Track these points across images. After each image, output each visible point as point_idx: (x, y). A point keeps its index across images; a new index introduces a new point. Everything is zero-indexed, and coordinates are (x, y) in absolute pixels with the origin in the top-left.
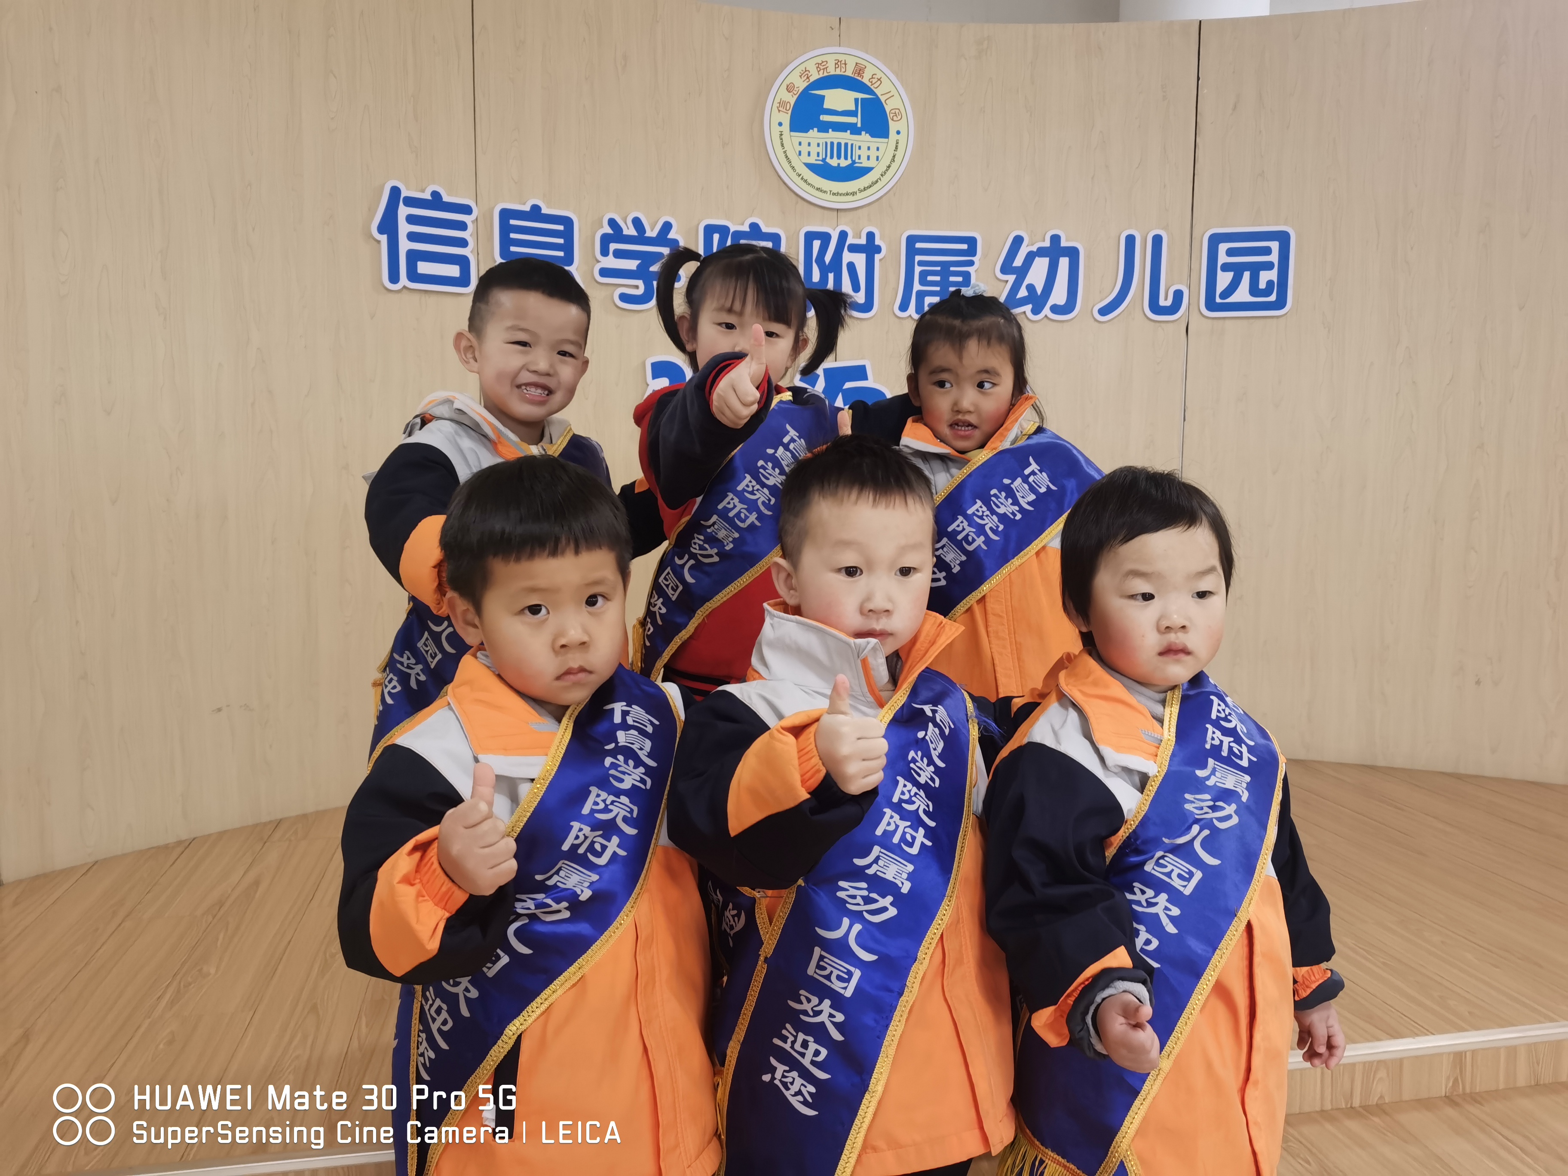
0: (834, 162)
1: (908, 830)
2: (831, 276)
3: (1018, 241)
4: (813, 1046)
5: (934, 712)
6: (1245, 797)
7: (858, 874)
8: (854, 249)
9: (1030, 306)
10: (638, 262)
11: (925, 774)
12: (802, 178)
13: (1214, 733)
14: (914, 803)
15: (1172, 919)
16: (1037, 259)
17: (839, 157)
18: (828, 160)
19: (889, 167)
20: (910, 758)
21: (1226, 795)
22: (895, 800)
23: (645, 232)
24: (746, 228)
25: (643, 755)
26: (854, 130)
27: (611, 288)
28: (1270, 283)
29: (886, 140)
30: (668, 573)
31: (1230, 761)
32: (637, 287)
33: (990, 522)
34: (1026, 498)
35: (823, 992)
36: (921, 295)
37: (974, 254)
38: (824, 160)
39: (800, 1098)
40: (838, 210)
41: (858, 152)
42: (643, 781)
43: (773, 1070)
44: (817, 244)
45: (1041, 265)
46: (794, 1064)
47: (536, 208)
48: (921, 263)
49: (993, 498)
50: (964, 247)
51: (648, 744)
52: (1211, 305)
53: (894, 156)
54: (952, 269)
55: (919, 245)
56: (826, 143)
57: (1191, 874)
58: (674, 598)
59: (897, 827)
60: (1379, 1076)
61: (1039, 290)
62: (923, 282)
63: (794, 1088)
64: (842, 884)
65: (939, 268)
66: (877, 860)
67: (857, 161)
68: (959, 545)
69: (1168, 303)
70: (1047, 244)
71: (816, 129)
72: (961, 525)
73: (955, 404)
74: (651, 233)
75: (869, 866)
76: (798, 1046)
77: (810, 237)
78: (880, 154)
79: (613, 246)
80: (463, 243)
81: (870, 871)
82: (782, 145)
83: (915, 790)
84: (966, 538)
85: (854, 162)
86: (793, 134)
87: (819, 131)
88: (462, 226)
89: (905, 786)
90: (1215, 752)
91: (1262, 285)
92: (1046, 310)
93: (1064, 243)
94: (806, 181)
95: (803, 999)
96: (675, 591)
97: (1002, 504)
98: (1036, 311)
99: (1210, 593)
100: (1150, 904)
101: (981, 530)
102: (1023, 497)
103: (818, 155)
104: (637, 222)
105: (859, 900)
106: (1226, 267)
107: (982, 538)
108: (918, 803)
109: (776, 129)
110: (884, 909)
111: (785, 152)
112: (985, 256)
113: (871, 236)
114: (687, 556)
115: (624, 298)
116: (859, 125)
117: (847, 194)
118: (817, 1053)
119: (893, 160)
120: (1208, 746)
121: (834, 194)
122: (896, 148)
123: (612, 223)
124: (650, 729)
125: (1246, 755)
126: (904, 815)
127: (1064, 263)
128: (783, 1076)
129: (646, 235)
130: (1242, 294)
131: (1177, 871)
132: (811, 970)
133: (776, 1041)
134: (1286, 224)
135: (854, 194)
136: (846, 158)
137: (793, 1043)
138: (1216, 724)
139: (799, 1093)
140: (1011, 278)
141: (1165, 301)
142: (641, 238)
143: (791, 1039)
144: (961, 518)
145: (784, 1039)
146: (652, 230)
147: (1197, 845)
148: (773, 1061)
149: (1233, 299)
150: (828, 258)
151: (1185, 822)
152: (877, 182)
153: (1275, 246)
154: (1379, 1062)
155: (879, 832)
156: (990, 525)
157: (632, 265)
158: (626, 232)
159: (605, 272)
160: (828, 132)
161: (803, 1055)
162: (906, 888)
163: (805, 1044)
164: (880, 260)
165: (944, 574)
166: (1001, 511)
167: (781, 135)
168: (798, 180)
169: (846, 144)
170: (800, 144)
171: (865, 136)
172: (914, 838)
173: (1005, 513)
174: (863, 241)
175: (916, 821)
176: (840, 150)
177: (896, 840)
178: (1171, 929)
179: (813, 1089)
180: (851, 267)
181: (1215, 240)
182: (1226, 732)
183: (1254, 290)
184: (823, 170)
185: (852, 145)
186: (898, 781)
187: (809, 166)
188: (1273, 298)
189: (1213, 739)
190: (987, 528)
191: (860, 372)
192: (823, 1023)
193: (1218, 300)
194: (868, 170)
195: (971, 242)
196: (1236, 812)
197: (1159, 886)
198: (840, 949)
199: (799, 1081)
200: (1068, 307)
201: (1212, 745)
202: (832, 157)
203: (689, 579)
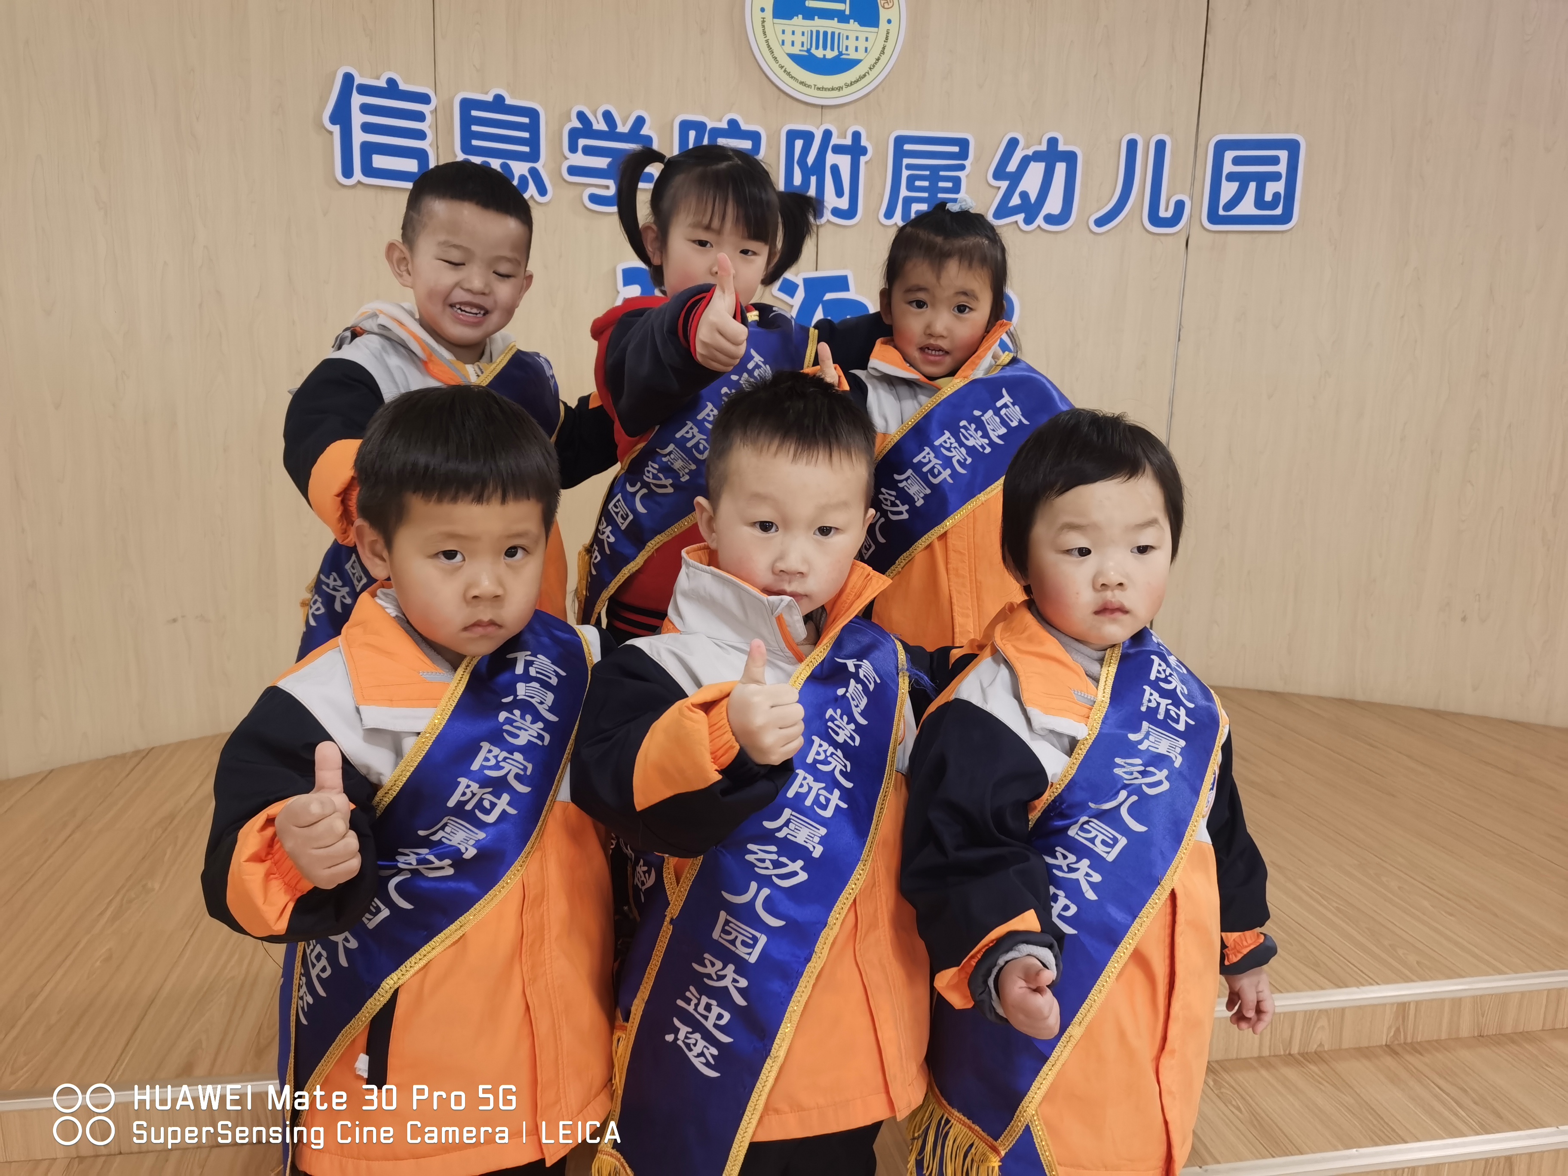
0: (819, 53)
1: (822, 792)
2: (813, 179)
3: (1013, 144)
4: (716, 1010)
5: (857, 667)
6: (1178, 762)
7: (768, 837)
8: (839, 150)
9: (1022, 216)
10: (609, 160)
11: (845, 733)
12: (785, 71)
13: (1151, 694)
14: (830, 763)
15: (1092, 885)
16: (1032, 163)
17: (825, 48)
18: (813, 51)
19: (878, 59)
20: (827, 716)
21: (1158, 760)
22: (809, 760)
23: (615, 126)
24: (724, 125)
25: (543, 710)
26: (842, 18)
27: (581, 188)
28: (1276, 195)
29: (875, 29)
30: (619, 500)
31: (1166, 725)
32: (607, 187)
33: (958, 455)
34: (997, 431)
35: (728, 956)
36: (908, 202)
37: (965, 158)
38: (808, 51)
39: (703, 1059)
40: (822, 107)
41: (846, 43)
42: (540, 737)
43: (676, 1031)
44: (799, 144)
45: (1035, 172)
46: (697, 1026)
47: (499, 98)
48: (909, 167)
49: (962, 430)
50: (956, 149)
51: (550, 697)
52: (1214, 217)
53: (884, 48)
54: (942, 173)
55: (907, 147)
56: (812, 32)
57: (1116, 841)
58: (623, 528)
59: (810, 788)
60: (1319, 1025)
61: (1033, 198)
62: (911, 187)
63: (697, 1050)
64: (750, 846)
65: (928, 173)
66: (788, 822)
67: (844, 52)
68: (924, 478)
69: (1169, 214)
70: (1043, 147)
71: (800, 16)
72: (927, 456)
73: (928, 326)
74: (623, 128)
75: (779, 829)
76: (701, 1009)
77: (792, 136)
78: (869, 45)
79: (582, 142)
80: (420, 135)
81: (780, 835)
82: (764, 33)
83: (831, 750)
84: (931, 470)
85: (841, 53)
86: (776, 21)
87: (804, 18)
88: (419, 117)
89: (821, 746)
90: (1152, 713)
91: (1268, 197)
92: (1040, 220)
93: (1061, 147)
94: (789, 74)
95: (707, 962)
96: (625, 519)
97: (971, 436)
98: (1029, 221)
99: (1152, 547)
100: (1071, 870)
101: (947, 462)
102: (993, 430)
103: (803, 46)
104: (608, 117)
105: (768, 864)
106: (1231, 177)
107: (949, 471)
108: (834, 763)
109: (758, 15)
110: (794, 874)
111: (767, 41)
112: (977, 159)
113: (856, 136)
114: (639, 485)
115: (594, 199)
116: (847, 12)
117: (833, 89)
118: (720, 1017)
119: (883, 52)
120: (1143, 709)
121: (819, 89)
122: (887, 38)
123: (581, 116)
124: (554, 681)
125: (1183, 718)
126: (818, 776)
127: (1061, 168)
128: (686, 1037)
129: (618, 130)
130: (1247, 207)
131: (1101, 837)
132: (716, 935)
133: (680, 1003)
134: (1296, 132)
135: (840, 89)
136: (832, 49)
137: (697, 1005)
138: (1155, 685)
139: (701, 1054)
140: (1004, 185)
141: (1166, 212)
142: (612, 134)
143: (694, 1001)
144: (927, 449)
145: (688, 1001)
146: (624, 126)
147: (1124, 811)
148: (676, 1022)
149: (1237, 211)
150: (810, 160)
151: (1114, 787)
152: (865, 75)
153: (1283, 155)
154: (1320, 1011)
155: (790, 794)
156: (957, 457)
157: (602, 163)
158: (596, 126)
159: (574, 170)
160: (813, 19)
161: (706, 1018)
162: (817, 852)
163: (708, 1008)
164: (866, 163)
165: (907, 507)
166: (970, 443)
167: (763, 22)
168: (780, 72)
169: (833, 34)
170: (783, 32)
171: (853, 25)
172: (828, 800)
173: (974, 446)
174: (848, 141)
175: (831, 782)
176: (825, 39)
177: (808, 802)
178: (1091, 895)
179: (715, 1052)
180: (835, 169)
181: (1222, 147)
182: (1164, 694)
183: (1260, 202)
184: (807, 62)
185: (839, 34)
186: (813, 741)
187: (793, 57)
188: (1279, 211)
189: (1150, 701)
190: (954, 461)
191: (841, 283)
192: (726, 988)
193: (1221, 212)
194: (856, 62)
195: (963, 144)
196: (1167, 778)
197: (1081, 851)
198: (747, 914)
199: (702, 1043)
200: (1062, 218)
201: (1148, 707)
202: (817, 48)
203: (641, 509)
